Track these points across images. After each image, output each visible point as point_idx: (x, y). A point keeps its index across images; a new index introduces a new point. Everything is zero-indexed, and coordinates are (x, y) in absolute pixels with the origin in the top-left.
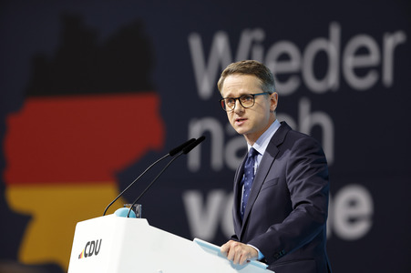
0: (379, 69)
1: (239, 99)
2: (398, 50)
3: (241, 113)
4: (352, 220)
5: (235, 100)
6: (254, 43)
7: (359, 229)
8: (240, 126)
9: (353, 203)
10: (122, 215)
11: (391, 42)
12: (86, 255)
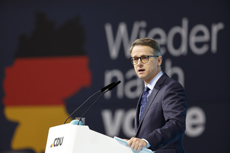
0: (209, 43)
1: (140, 58)
2: (220, 33)
3: (141, 66)
4: (194, 126)
5: (138, 58)
6: (140, 29)
7: (198, 131)
8: (140, 73)
9: (194, 117)
10: (75, 124)
11: (216, 28)
12: (55, 146)
